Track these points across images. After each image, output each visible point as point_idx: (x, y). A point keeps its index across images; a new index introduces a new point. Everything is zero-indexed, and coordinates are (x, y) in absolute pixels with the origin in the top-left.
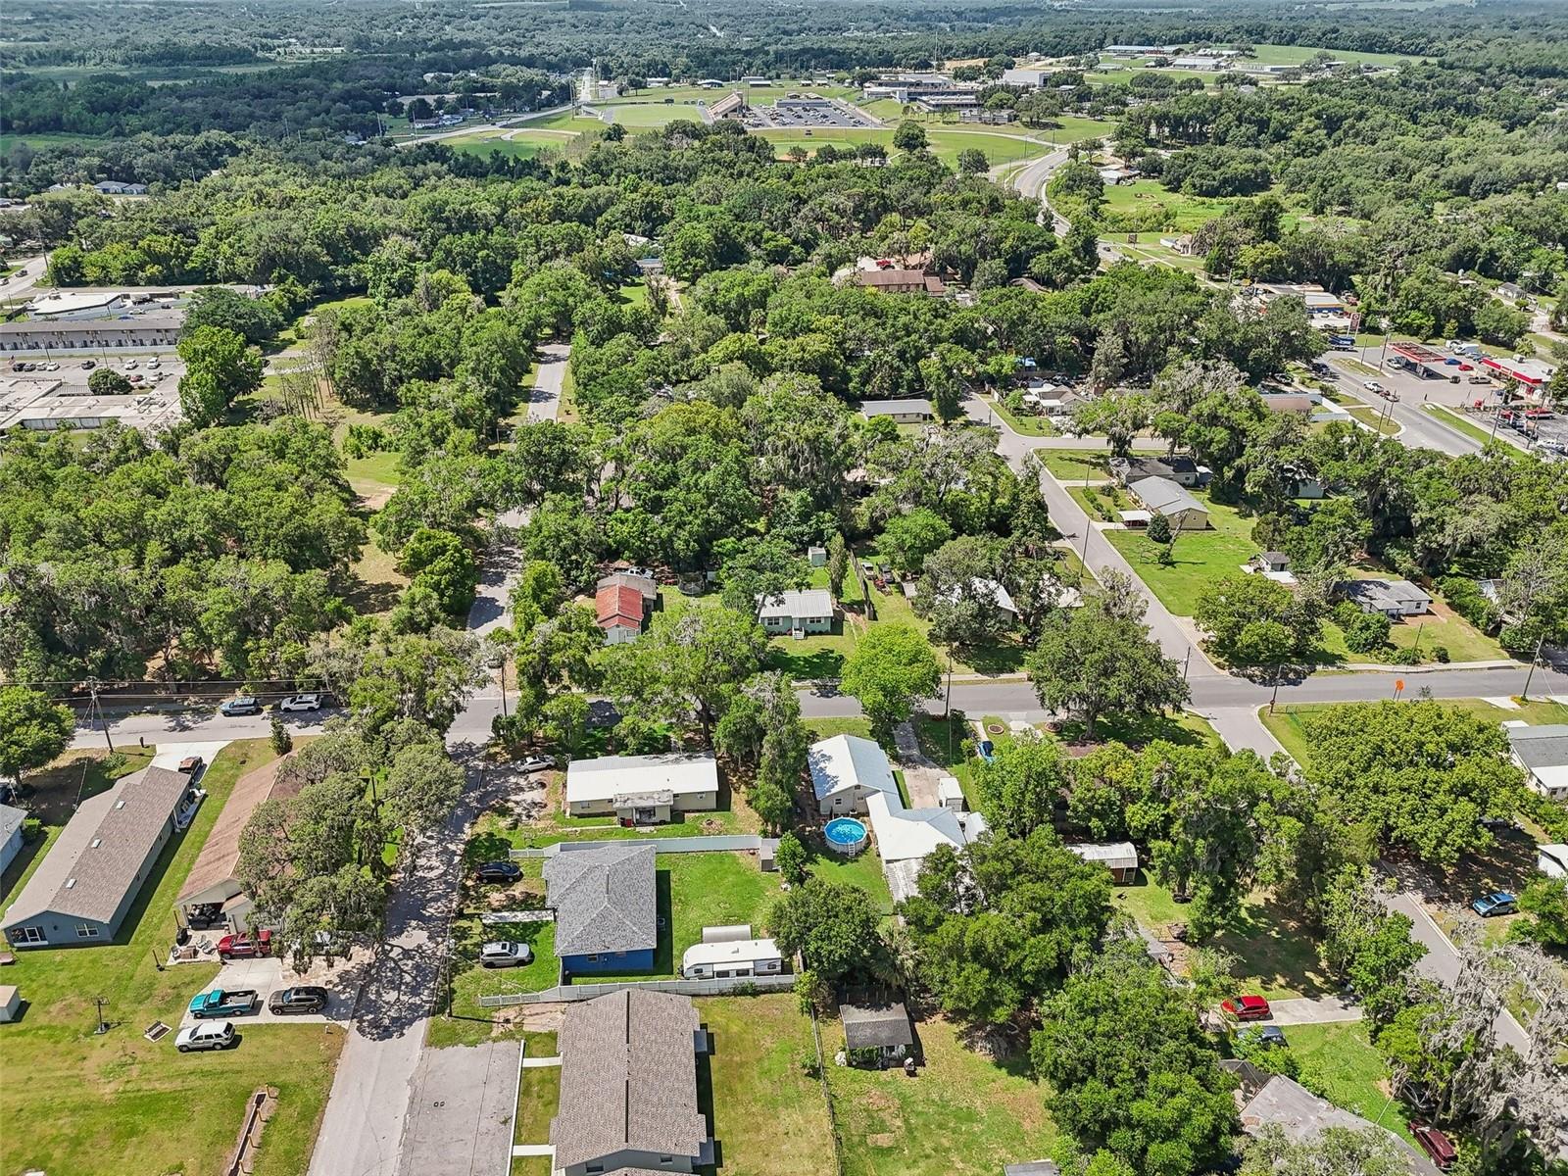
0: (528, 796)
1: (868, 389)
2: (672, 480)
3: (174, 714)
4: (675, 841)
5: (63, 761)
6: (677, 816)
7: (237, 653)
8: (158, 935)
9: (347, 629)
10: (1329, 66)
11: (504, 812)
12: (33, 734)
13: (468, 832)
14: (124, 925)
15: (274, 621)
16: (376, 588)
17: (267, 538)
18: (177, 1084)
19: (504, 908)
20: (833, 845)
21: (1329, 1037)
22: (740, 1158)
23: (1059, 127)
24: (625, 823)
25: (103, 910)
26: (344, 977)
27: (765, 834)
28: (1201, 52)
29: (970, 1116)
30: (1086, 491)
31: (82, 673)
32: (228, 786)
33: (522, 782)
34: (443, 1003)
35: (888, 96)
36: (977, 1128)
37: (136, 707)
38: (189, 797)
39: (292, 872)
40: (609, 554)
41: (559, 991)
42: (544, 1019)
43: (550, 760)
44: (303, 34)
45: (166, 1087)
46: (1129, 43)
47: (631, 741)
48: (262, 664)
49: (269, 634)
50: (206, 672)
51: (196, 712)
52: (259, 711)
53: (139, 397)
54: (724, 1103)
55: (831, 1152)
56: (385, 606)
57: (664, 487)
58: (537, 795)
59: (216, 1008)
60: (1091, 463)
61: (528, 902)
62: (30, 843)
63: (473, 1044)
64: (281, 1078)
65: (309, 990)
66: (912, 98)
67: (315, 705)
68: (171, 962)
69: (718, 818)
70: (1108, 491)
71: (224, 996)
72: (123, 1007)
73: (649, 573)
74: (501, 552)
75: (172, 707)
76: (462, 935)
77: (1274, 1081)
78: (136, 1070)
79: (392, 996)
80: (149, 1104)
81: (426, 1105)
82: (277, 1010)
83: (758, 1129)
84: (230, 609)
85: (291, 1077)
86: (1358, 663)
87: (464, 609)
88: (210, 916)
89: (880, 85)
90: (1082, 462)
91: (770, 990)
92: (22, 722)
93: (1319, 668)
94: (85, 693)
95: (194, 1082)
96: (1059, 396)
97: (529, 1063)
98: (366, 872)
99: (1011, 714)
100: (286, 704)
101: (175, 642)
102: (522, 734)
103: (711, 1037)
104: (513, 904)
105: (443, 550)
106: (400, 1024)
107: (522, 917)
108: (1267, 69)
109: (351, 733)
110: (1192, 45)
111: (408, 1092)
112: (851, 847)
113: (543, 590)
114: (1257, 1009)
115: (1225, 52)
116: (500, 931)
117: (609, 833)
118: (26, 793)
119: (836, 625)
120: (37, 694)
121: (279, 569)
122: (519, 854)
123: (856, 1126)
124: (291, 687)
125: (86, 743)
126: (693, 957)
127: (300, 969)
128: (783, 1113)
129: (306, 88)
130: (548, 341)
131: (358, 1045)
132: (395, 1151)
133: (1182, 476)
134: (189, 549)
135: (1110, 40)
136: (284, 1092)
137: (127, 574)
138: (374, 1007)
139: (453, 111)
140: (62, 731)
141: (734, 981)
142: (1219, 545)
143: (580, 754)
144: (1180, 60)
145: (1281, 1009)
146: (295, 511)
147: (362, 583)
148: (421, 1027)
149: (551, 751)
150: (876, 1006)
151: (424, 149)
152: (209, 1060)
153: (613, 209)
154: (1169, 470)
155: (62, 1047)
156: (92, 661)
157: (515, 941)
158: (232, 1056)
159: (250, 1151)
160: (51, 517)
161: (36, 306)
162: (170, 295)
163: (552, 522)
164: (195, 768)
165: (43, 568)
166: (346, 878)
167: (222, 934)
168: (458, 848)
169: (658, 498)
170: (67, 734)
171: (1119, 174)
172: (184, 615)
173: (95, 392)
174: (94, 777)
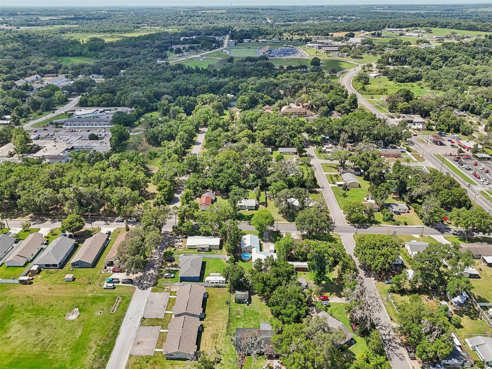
0: (179, 244)
1: (281, 144)
2: (221, 171)
3: (106, 221)
4: (209, 255)
5: (82, 230)
6: (210, 250)
7: (119, 208)
8: (100, 267)
9: (143, 204)
10: (455, 36)
11: (173, 247)
12: (78, 224)
13: (165, 251)
14: (94, 265)
15: (127, 202)
16: (152, 194)
17: (127, 182)
18: (103, 295)
19: (170, 267)
20: (243, 258)
21: (340, 305)
22: (209, 317)
23: (362, 58)
24: (198, 251)
25: (90, 261)
26: (137, 278)
27: (228, 255)
28: (414, 31)
29: (258, 314)
30: (331, 175)
31: (87, 211)
32: (116, 237)
33: (178, 241)
34: (155, 285)
35: (313, 47)
36: (258, 316)
37: (98, 219)
38: (108, 239)
39: (127, 255)
40: (205, 188)
41: (178, 283)
42: (175, 289)
43: (184, 236)
44: (148, 23)
45: (101, 295)
46: (393, 27)
47: (202, 233)
48: (124, 211)
49: (126, 205)
50: (113, 212)
51: (110, 221)
52: (123, 221)
53: (100, 141)
54: (208, 307)
55: (228, 318)
56: (153, 198)
57: (220, 172)
58: (181, 244)
59: (111, 281)
60: (334, 168)
61: (176, 266)
62: (76, 247)
63: (160, 292)
64: (122, 296)
65: (129, 279)
66: (320, 48)
67: (135, 221)
68: (103, 272)
69: (219, 251)
70: (336, 176)
71: (113, 279)
72: (93, 280)
73: (215, 193)
74: (181, 186)
75: (105, 220)
76: (162, 271)
77: (322, 312)
78: (95, 292)
79: (145, 282)
80: (98, 298)
81: (149, 302)
82: (123, 283)
83: (214, 312)
84: (118, 199)
85: (125, 295)
86: (384, 224)
87: (170, 200)
88: (111, 264)
89: (311, 43)
90: (333, 167)
91: (222, 287)
92: (75, 222)
93: (373, 225)
94: (87, 215)
95: (106, 295)
96: (331, 148)
97: (171, 297)
98: (142, 257)
99: (293, 232)
100: (129, 220)
101: (106, 205)
102: (179, 230)
103: (208, 295)
104: (172, 266)
105: (166, 186)
106: (147, 287)
107: (174, 269)
108: (434, 37)
109: (141, 228)
110: (413, 28)
111: (147, 300)
112: (247, 259)
113: (187, 197)
114: (326, 299)
115: (422, 31)
116: (169, 271)
117: (195, 253)
118: (75, 236)
119: (257, 208)
120: (79, 216)
121: (129, 190)
122: (175, 256)
123: (234, 313)
124: (130, 217)
125: (87, 226)
126: (207, 279)
127: (128, 275)
128: (220, 310)
129: (148, 44)
130: (202, 127)
131: (138, 290)
132: (143, 310)
133: (357, 173)
134: (110, 184)
135: (387, 26)
136: (123, 298)
137: (97, 190)
138: (142, 284)
139: (187, 51)
140: (83, 224)
141: (215, 284)
142: (360, 192)
143: (191, 235)
144: (407, 34)
145: (332, 299)
146: (134, 176)
147: (148, 192)
148: (151, 288)
149: (185, 234)
150: (243, 291)
151: (177, 65)
152: (109, 291)
153: (225, 86)
154: (353, 171)
155: (82, 287)
156: (89, 209)
157: (171, 273)
158: (114, 291)
159: (116, 308)
160: (82, 176)
161: (76, 113)
162: (108, 110)
163: (192, 180)
164: (109, 233)
165: (80, 188)
166: (137, 257)
167: (113, 267)
168: (162, 254)
169: (218, 175)
170: (84, 225)
171: (376, 75)
172: (108, 199)
173: (90, 140)
174: (89, 234)
